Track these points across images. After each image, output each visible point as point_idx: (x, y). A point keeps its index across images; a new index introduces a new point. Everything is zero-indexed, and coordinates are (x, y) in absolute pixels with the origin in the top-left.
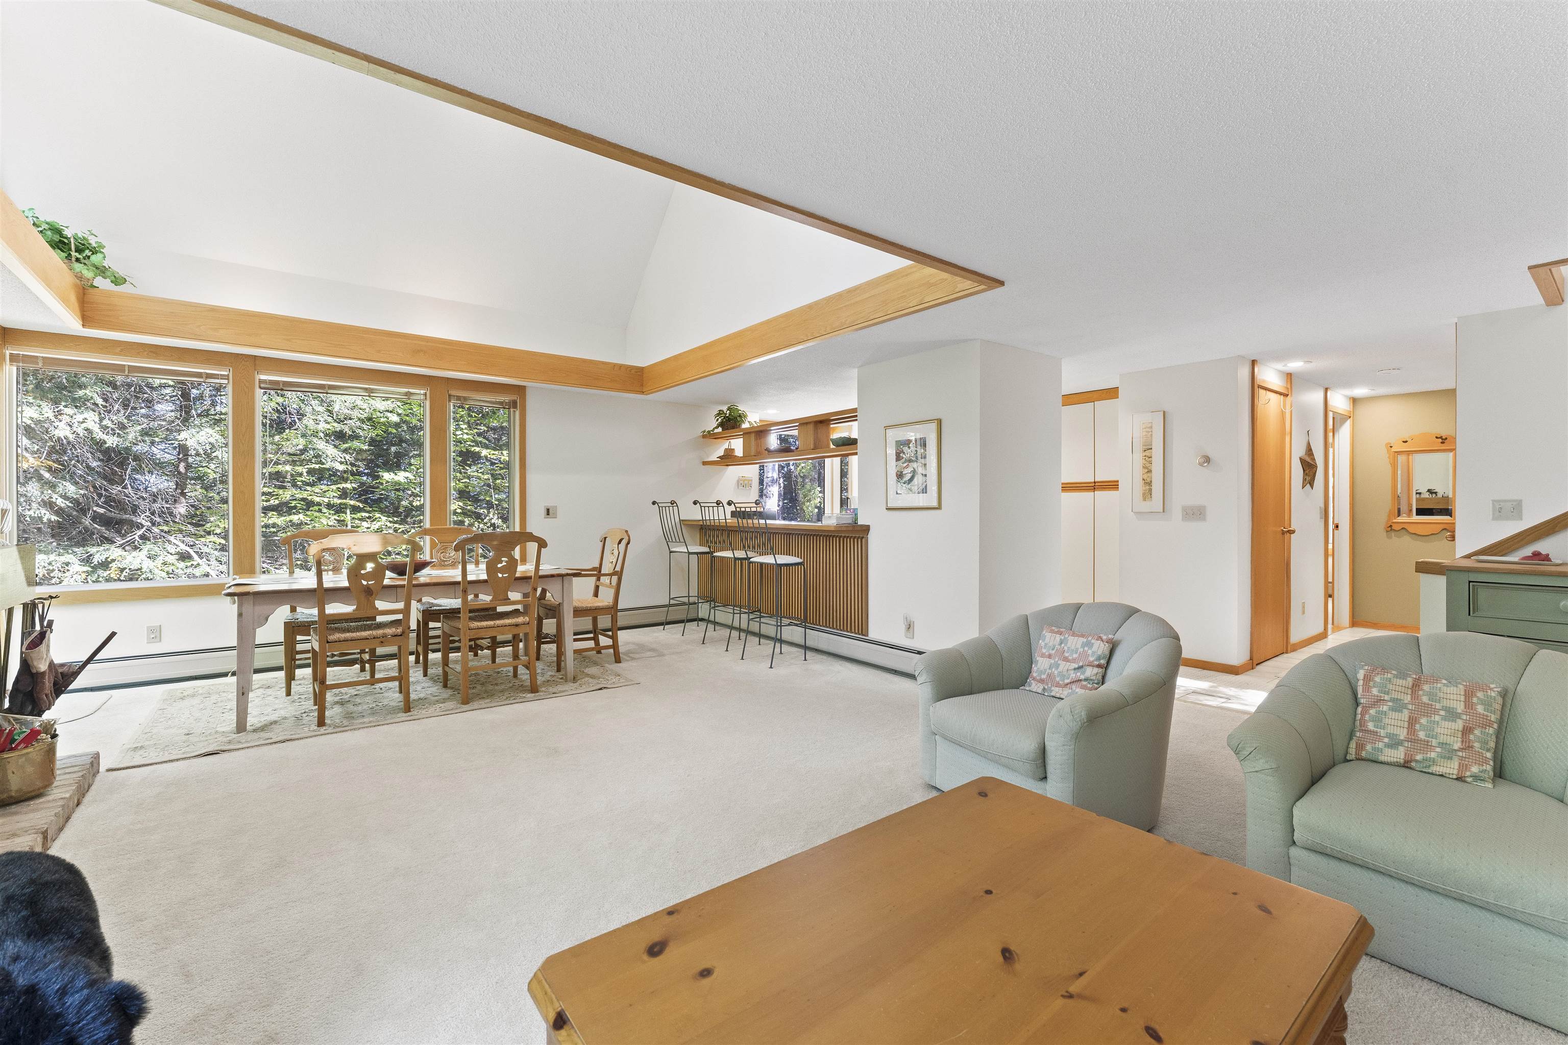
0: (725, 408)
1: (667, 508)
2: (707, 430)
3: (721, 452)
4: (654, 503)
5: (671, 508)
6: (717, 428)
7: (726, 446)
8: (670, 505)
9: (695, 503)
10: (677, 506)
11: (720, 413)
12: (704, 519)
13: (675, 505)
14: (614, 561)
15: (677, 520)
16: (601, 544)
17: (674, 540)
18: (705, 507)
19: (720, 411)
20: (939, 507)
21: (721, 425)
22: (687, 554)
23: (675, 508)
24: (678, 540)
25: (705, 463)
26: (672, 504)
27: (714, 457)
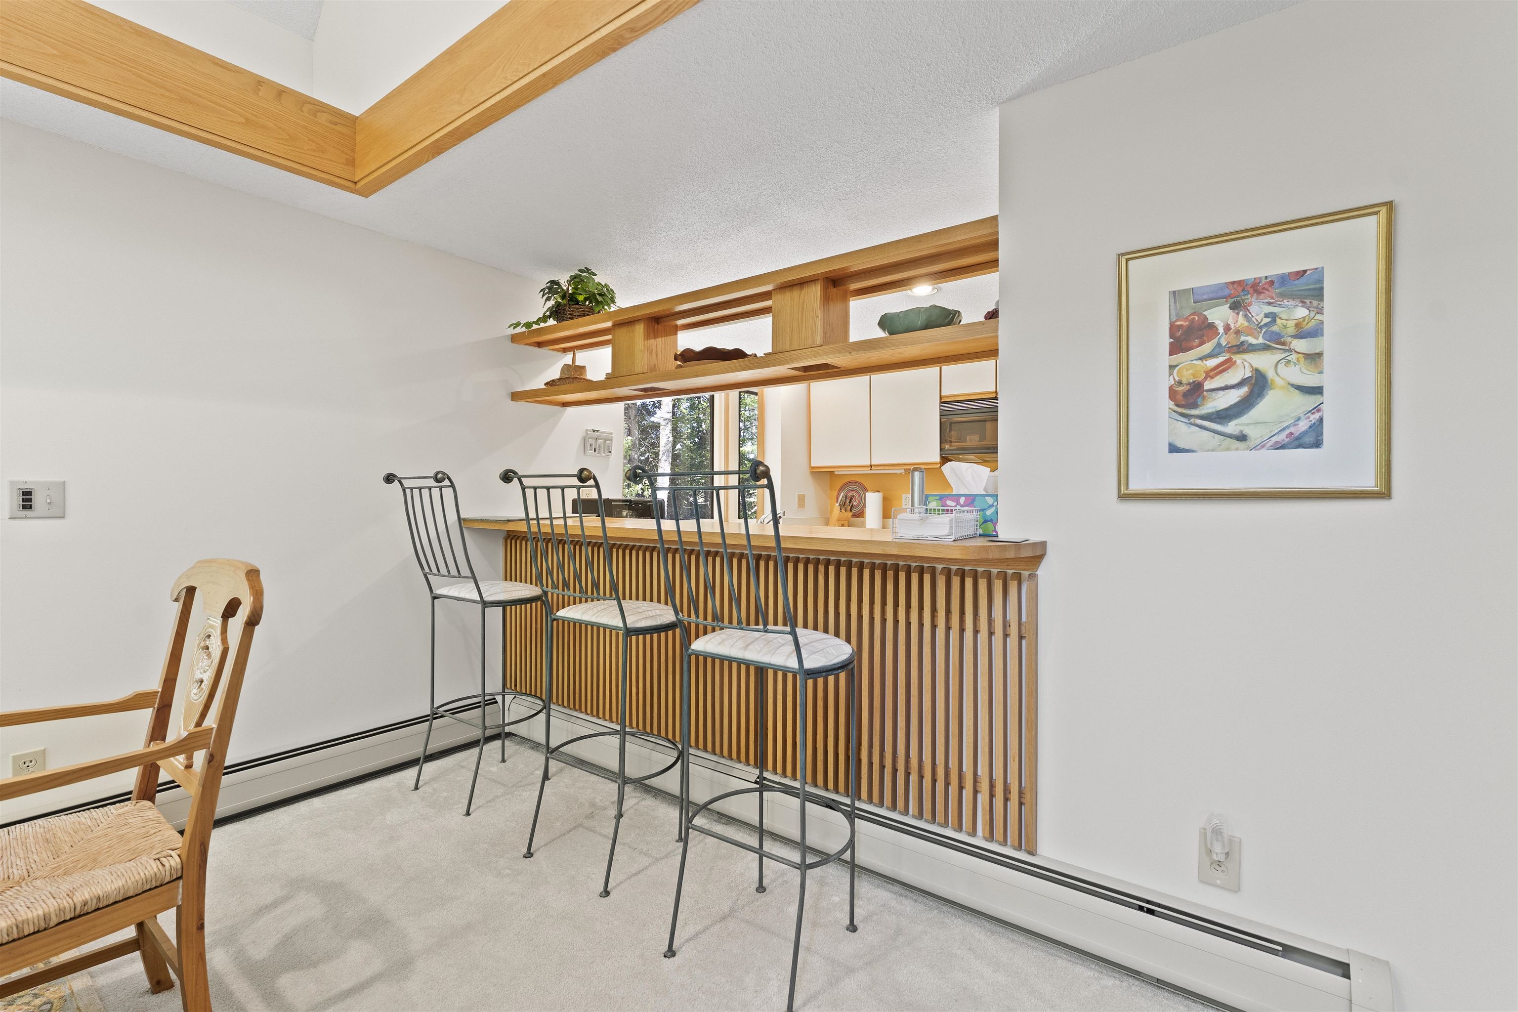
0: (563, 279)
1: (425, 492)
2: (523, 322)
3: (555, 373)
4: (389, 479)
5: (436, 492)
6: (544, 319)
7: (568, 359)
8: (432, 482)
9: (507, 477)
10: (452, 485)
11: (553, 287)
12: (532, 515)
13: (447, 482)
14: (208, 677)
15: (452, 517)
16: (177, 607)
17: (443, 570)
18: (535, 488)
19: (553, 282)
20: (1384, 493)
21: (557, 313)
22: (479, 606)
23: (448, 493)
24: (454, 572)
25: (516, 396)
26: (438, 481)
27: (539, 383)
